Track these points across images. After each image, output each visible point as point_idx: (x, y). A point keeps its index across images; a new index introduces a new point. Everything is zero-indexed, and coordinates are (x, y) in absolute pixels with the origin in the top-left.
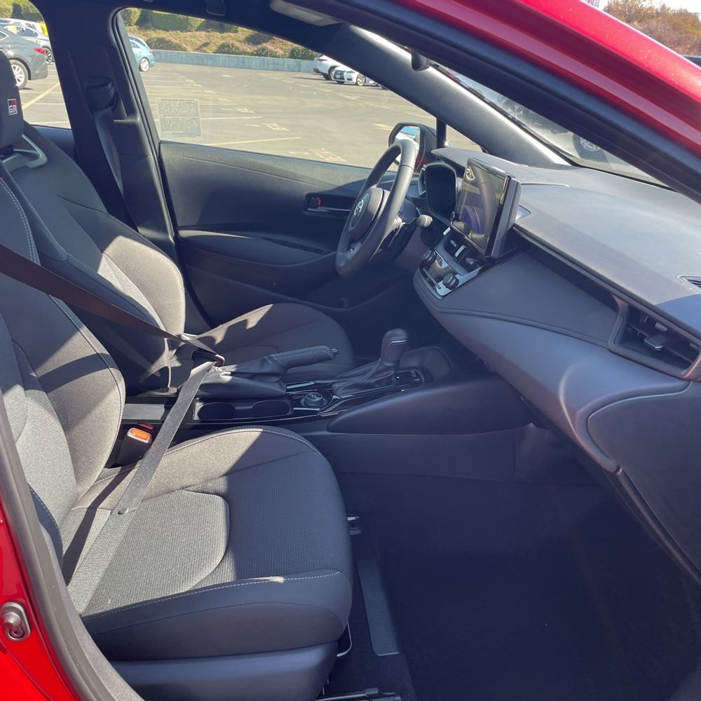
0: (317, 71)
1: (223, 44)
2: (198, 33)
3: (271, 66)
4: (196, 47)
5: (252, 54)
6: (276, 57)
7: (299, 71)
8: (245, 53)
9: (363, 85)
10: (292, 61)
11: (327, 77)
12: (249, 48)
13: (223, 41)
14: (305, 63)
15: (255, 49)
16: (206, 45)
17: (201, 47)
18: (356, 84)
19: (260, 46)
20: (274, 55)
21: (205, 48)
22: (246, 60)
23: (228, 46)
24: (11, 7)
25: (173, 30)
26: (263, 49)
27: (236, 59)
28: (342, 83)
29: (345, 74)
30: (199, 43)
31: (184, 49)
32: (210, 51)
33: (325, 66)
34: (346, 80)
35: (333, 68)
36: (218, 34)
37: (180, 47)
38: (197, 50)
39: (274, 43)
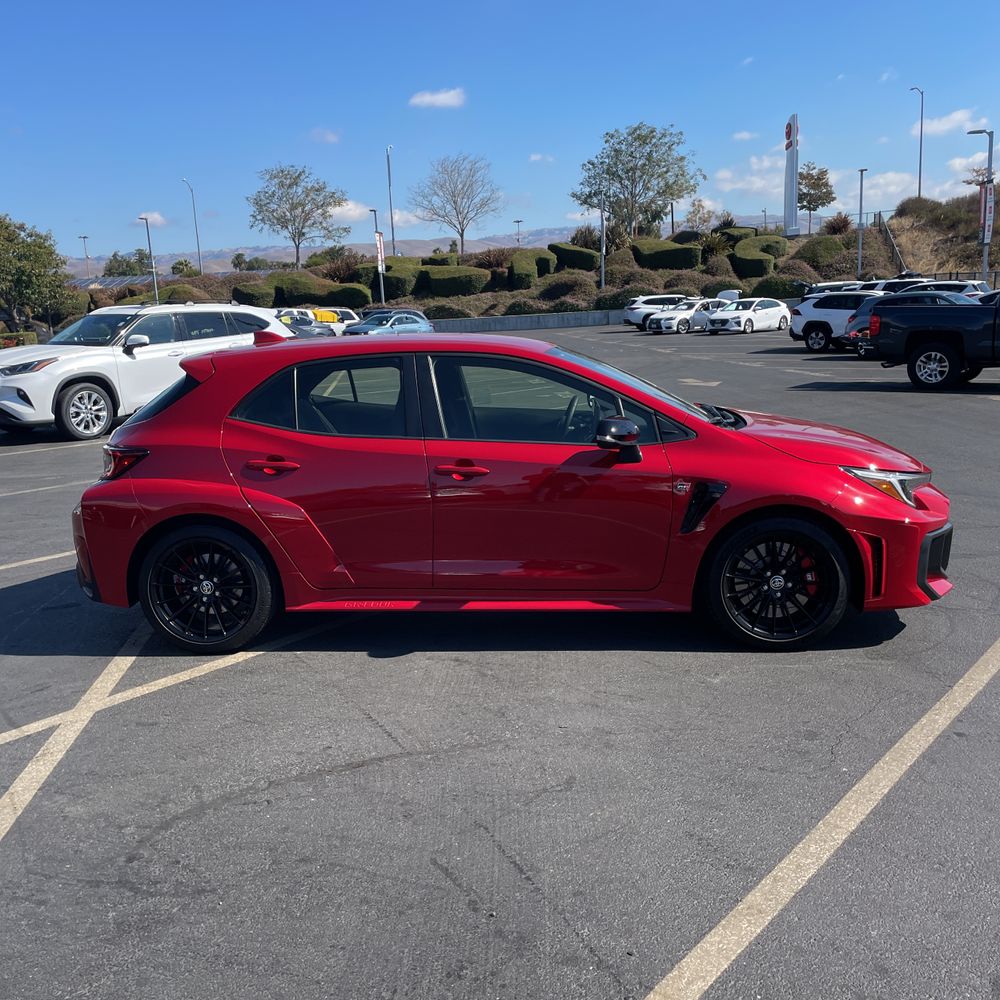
0: (628, 322)
1: (514, 304)
2: (483, 295)
3: (572, 322)
4: (482, 311)
5: (548, 311)
6: (579, 310)
7: (608, 324)
8: (540, 311)
9: (687, 333)
10: (598, 314)
11: (641, 327)
12: (544, 305)
13: (513, 301)
14: (613, 313)
15: (552, 304)
16: (493, 307)
17: (487, 310)
18: (678, 332)
19: (557, 301)
20: (574, 309)
21: (492, 311)
22: (541, 320)
23: (519, 305)
24: (273, 291)
25: (453, 295)
26: (562, 304)
27: (529, 320)
28: (661, 333)
29: (662, 322)
30: (485, 307)
31: (468, 316)
32: (498, 313)
33: (639, 314)
34: (664, 329)
35: (648, 315)
36: (507, 293)
37: (463, 313)
38: (482, 314)
39: (574, 294)
